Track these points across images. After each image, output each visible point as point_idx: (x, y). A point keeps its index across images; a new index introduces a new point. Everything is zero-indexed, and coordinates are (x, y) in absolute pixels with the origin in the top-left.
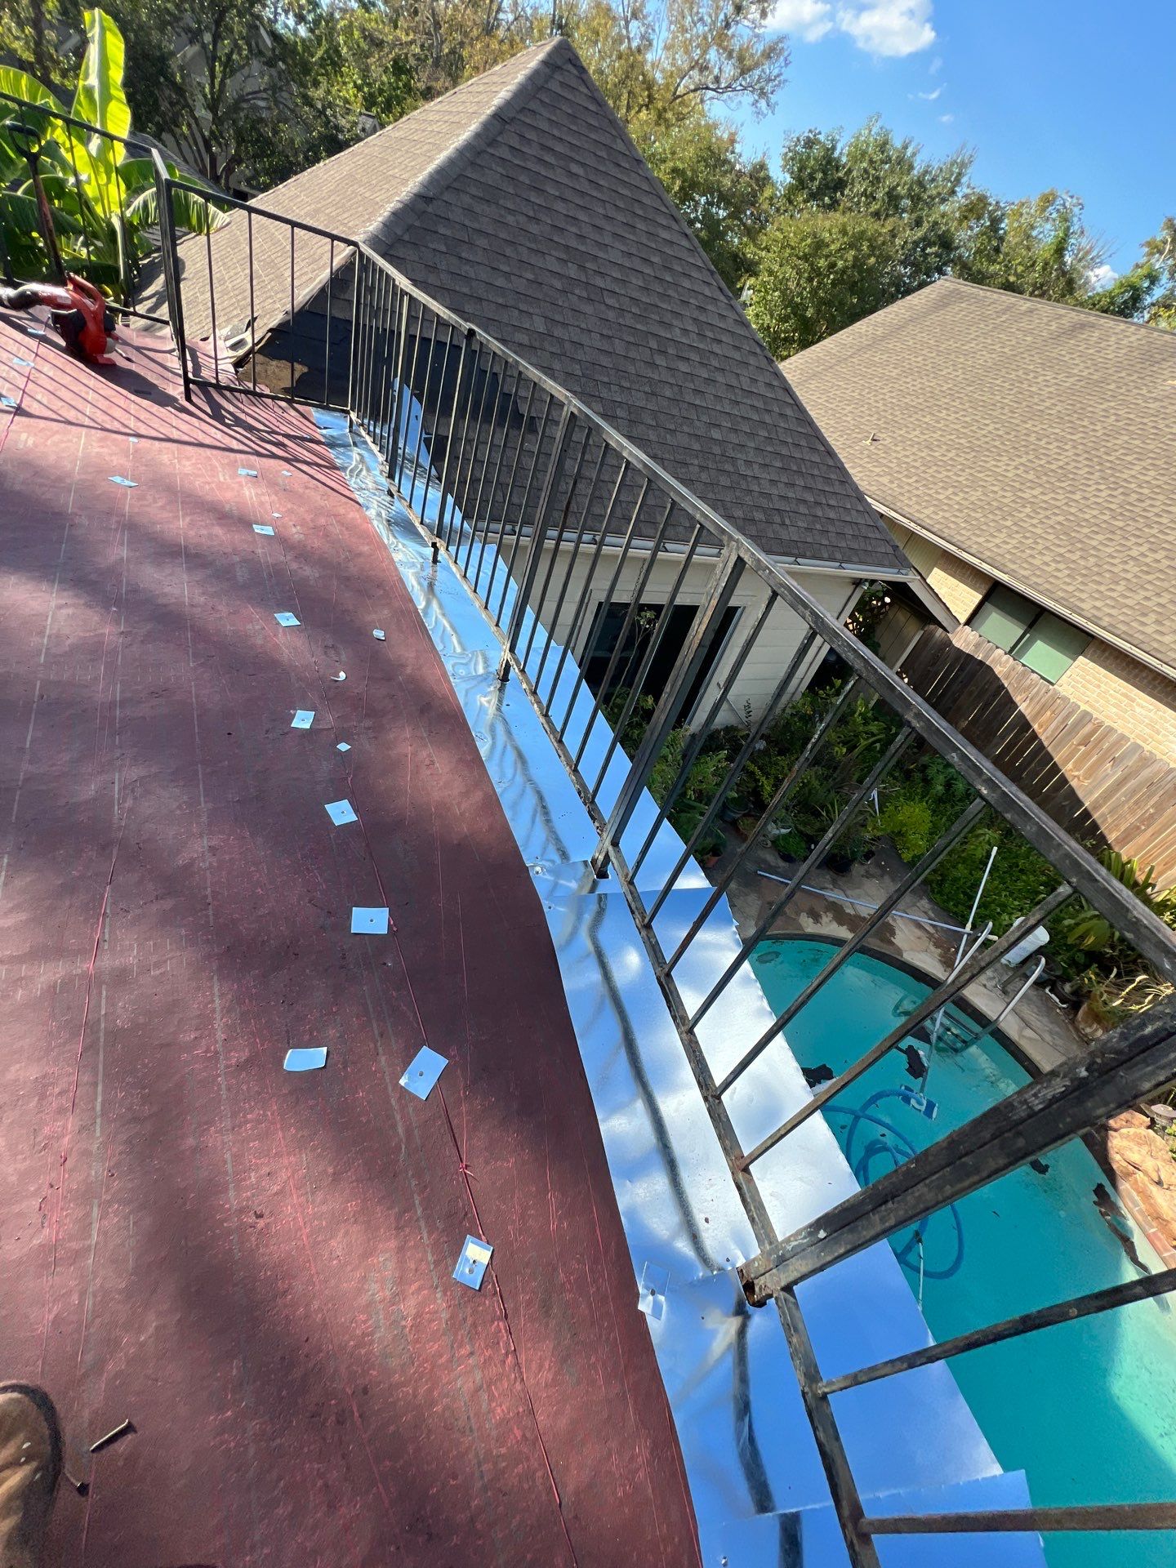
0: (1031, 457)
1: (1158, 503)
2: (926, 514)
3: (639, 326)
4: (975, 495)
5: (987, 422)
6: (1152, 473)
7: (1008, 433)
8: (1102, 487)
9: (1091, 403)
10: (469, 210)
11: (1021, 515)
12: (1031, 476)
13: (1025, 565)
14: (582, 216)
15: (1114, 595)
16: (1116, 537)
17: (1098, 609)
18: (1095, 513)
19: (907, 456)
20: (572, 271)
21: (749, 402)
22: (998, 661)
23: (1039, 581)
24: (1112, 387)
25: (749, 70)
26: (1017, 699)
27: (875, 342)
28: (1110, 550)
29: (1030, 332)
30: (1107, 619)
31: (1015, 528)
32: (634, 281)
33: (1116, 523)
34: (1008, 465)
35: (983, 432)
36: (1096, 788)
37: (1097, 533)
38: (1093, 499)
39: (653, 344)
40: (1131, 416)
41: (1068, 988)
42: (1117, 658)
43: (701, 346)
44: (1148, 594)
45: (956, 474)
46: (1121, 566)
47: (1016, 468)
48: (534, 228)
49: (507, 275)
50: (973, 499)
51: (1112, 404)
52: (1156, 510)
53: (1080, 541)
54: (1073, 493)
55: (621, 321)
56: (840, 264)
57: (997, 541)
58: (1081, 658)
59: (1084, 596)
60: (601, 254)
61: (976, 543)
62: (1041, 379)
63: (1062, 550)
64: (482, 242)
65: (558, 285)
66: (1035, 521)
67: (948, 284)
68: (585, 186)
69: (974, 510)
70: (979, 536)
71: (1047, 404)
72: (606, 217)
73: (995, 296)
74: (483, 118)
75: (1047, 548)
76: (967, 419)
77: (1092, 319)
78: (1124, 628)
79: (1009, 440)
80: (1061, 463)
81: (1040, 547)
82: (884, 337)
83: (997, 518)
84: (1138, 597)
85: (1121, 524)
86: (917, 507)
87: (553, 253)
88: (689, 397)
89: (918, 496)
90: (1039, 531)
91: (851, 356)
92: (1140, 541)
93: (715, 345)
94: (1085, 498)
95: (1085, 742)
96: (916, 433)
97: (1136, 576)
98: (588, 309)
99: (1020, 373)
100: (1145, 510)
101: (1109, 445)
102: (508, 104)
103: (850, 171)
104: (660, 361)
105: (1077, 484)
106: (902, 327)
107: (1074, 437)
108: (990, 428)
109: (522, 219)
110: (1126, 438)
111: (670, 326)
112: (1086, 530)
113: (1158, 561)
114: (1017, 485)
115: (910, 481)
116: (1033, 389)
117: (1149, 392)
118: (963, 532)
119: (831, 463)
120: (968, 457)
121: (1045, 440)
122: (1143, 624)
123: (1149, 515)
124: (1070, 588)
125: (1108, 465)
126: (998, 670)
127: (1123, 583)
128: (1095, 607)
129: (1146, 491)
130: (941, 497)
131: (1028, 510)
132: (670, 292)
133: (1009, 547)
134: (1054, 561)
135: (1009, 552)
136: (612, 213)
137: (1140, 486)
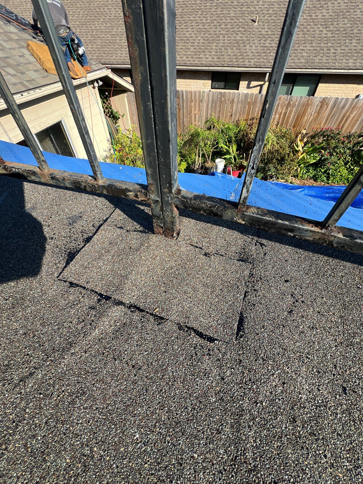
4: (99, 42)
7: (89, 12)
34: (99, 24)
50: (99, 44)
131: (118, 38)
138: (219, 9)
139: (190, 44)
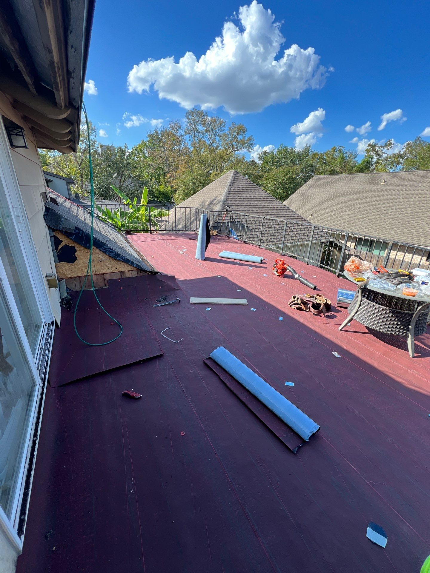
0: (354, 209)
1: (390, 210)
5: (339, 204)
6: (385, 204)
8: (374, 210)
9: (364, 193)
12: (355, 213)
13: (362, 232)
15: (388, 232)
16: (383, 220)
18: (375, 216)
19: (322, 217)
24: (367, 188)
25: (245, 144)
27: (303, 194)
28: (382, 223)
29: (342, 182)
30: (388, 238)
31: (356, 225)
33: (381, 217)
35: (339, 206)
37: (377, 220)
38: (373, 213)
40: (375, 193)
44: (396, 230)
45: (336, 217)
46: (387, 226)
47: (351, 212)
50: (343, 222)
51: (369, 192)
52: (390, 212)
53: (374, 223)
54: (368, 213)
56: (285, 179)
57: (353, 229)
59: (380, 235)
62: (349, 191)
63: (370, 227)
66: (360, 222)
67: (316, 177)
69: (344, 224)
71: (353, 196)
73: (329, 177)
75: (366, 227)
76: (334, 205)
77: (356, 175)
79: (346, 206)
80: (362, 208)
81: (364, 227)
82: (305, 193)
83: (351, 224)
89: (328, 225)
90: (363, 224)
92: (389, 219)
96: (322, 211)
97: (391, 227)
99: (343, 191)
101: (372, 201)
103: (279, 158)
105: (367, 211)
106: (309, 189)
107: (363, 202)
108: (341, 205)
109: (239, 199)
110: (375, 198)
111: (268, 207)
112: (374, 221)
113: (395, 222)
114: (353, 215)
116: (348, 194)
117: (377, 187)
120: (338, 213)
121: (355, 204)
123: (388, 213)
124: (376, 234)
125: (374, 205)
127: (389, 229)
128: (384, 236)
129: (386, 208)
130: (335, 223)
133: (356, 229)
134: (369, 229)
135: (357, 231)
137: (384, 208)
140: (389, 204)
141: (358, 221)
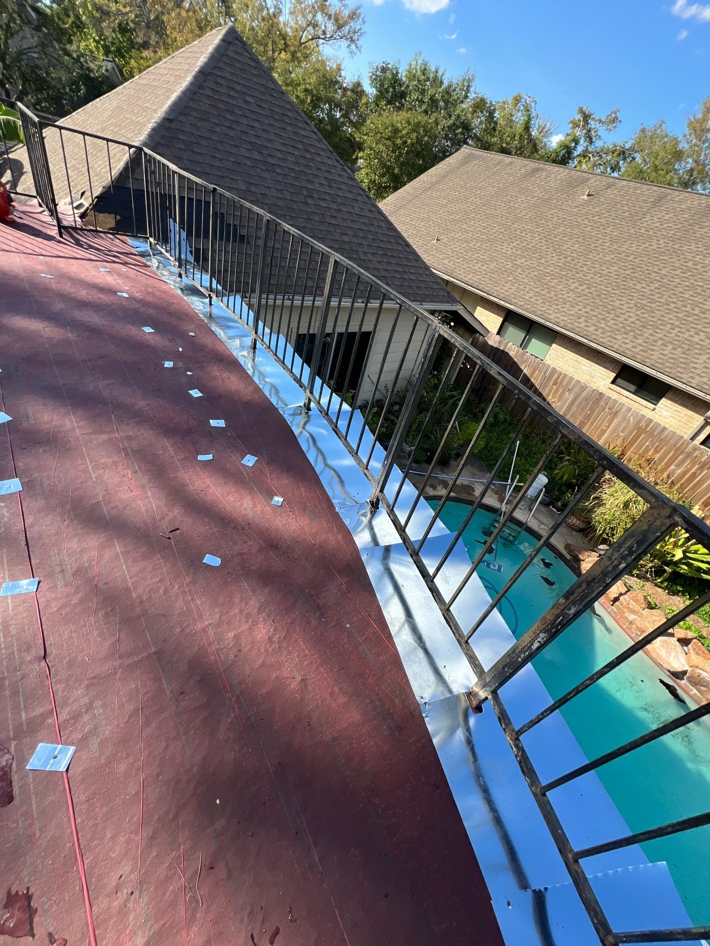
0: (518, 242)
1: (581, 261)
2: (469, 278)
3: (296, 183)
4: (493, 266)
5: (495, 225)
6: (577, 245)
7: (506, 231)
8: (554, 255)
9: (545, 211)
10: (194, 125)
11: (517, 274)
12: (519, 252)
13: (521, 300)
14: (256, 125)
15: (565, 310)
16: (563, 280)
17: (558, 318)
18: (552, 268)
19: (456, 248)
20: (256, 156)
21: (361, 220)
22: (511, 349)
23: (529, 307)
24: (554, 202)
25: (342, 26)
26: (522, 367)
27: (432, 186)
28: (560, 287)
29: (510, 175)
30: (562, 322)
31: (514, 280)
32: (290, 159)
34: (507, 247)
35: (493, 231)
36: (563, 406)
37: (554, 279)
38: (550, 262)
39: (305, 193)
40: (565, 216)
41: (559, 504)
42: (570, 342)
43: (331, 192)
44: (580, 307)
45: (482, 255)
46: (567, 295)
47: (512, 249)
48: (231, 133)
49: (221, 160)
51: (555, 211)
52: (580, 264)
53: (546, 284)
54: (541, 259)
55: (286, 181)
56: (409, 141)
57: (506, 288)
58: (554, 345)
59: (550, 312)
60: (269, 145)
61: (496, 290)
62: (519, 200)
63: (538, 290)
64: (205, 143)
65: (249, 163)
66: (523, 276)
67: (467, 150)
68: (254, 108)
69: (493, 273)
70: (497, 287)
71: (524, 213)
72: (270, 125)
73: (492, 156)
74: (193, 73)
75: (531, 289)
76: (485, 225)
77: (541, 165)
78: (570, 326)
79: (506, 234)
80: (533, 244)
81: (527, 289)
82: (437, 182)
83: (505, 276)
84: (576, 310)
85: (564, 273)
86: (464, 275)
87: (244, 146)
88: (329, 220)
89: (464, 268)
90: (526, 281)
91: (420, 194)
92: (574, 281)
93: (338, 191)
94: (546, 261)
95: (555, 384)
96: (460, 234)
97: (574, 299)
98: (267, 175)
99: (509, 197)
100: (575, 265)
101: (555, 232)
102: (206, 65)
103: (408, 86)
104: (310, 201)
105: (542, 254)
106: (445, 176)
107: (539, 230)
108: (496, 229)
109: (224, 128)
110: (563, 228)
111: (312, 182)
112: (548, 278)
113: (583, 290)
114: (513, 258)
115: (459, 261)
116: (516, 206)
117: (572, 203)
118: (489, 285)
119: (409, 250)
120: (487, 245)
121: (524, 233)
122: (580, 323)
123: (577, 267)
124: (544, 309)
125: (556, 243)
126: (512, 354)
127: (568, 303)
128: (556, 317)
129: (575, 255)
130: (476, 268)
131: (520, 270)
132: (311, 164)
133: (512, 291)
134: (535, 296)
135: (512, 294)
136: (272, 122)
137: (572, 253)
138: (691, 293)
139: (612, 316)
140: (583, 248)
141: (520, 274)
